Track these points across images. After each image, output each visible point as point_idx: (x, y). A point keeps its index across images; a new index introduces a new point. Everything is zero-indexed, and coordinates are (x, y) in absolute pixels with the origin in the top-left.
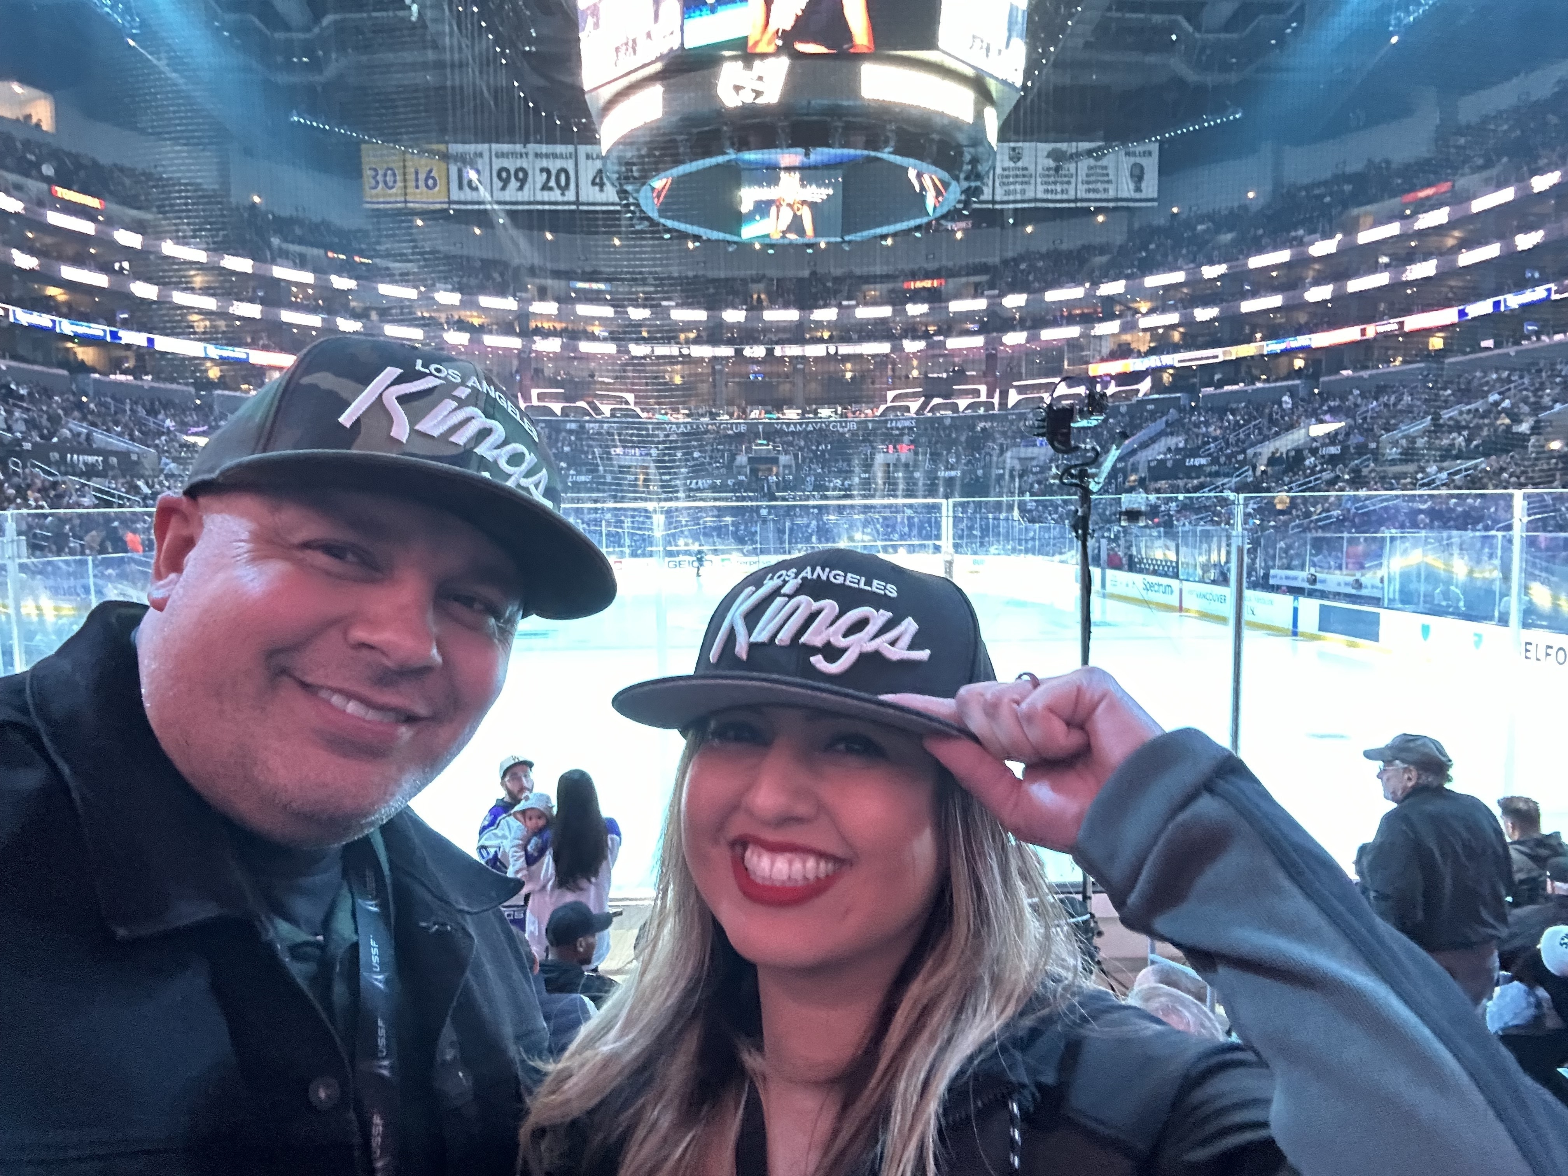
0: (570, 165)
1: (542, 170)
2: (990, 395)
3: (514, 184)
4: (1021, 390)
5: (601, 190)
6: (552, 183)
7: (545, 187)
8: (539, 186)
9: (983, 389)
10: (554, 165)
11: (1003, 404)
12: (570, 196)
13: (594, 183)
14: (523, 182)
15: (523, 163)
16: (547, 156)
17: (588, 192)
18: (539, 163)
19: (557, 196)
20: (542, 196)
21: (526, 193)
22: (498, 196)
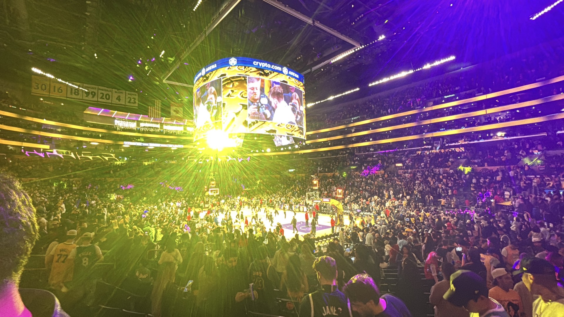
0: (110, 93)
1: (101, 93)
3: (91, 96)
5: (119, 101)
6: (104, 97)
7: (102, 98)
8: (99, 97)
12: (109, 101)
13: (117, 99)
14: (94, 95)
17: (115, 101)
18: (100, 91)
19: (105, 100)
20: (100, 100)
21: (95, 99)
22: (85, 98)
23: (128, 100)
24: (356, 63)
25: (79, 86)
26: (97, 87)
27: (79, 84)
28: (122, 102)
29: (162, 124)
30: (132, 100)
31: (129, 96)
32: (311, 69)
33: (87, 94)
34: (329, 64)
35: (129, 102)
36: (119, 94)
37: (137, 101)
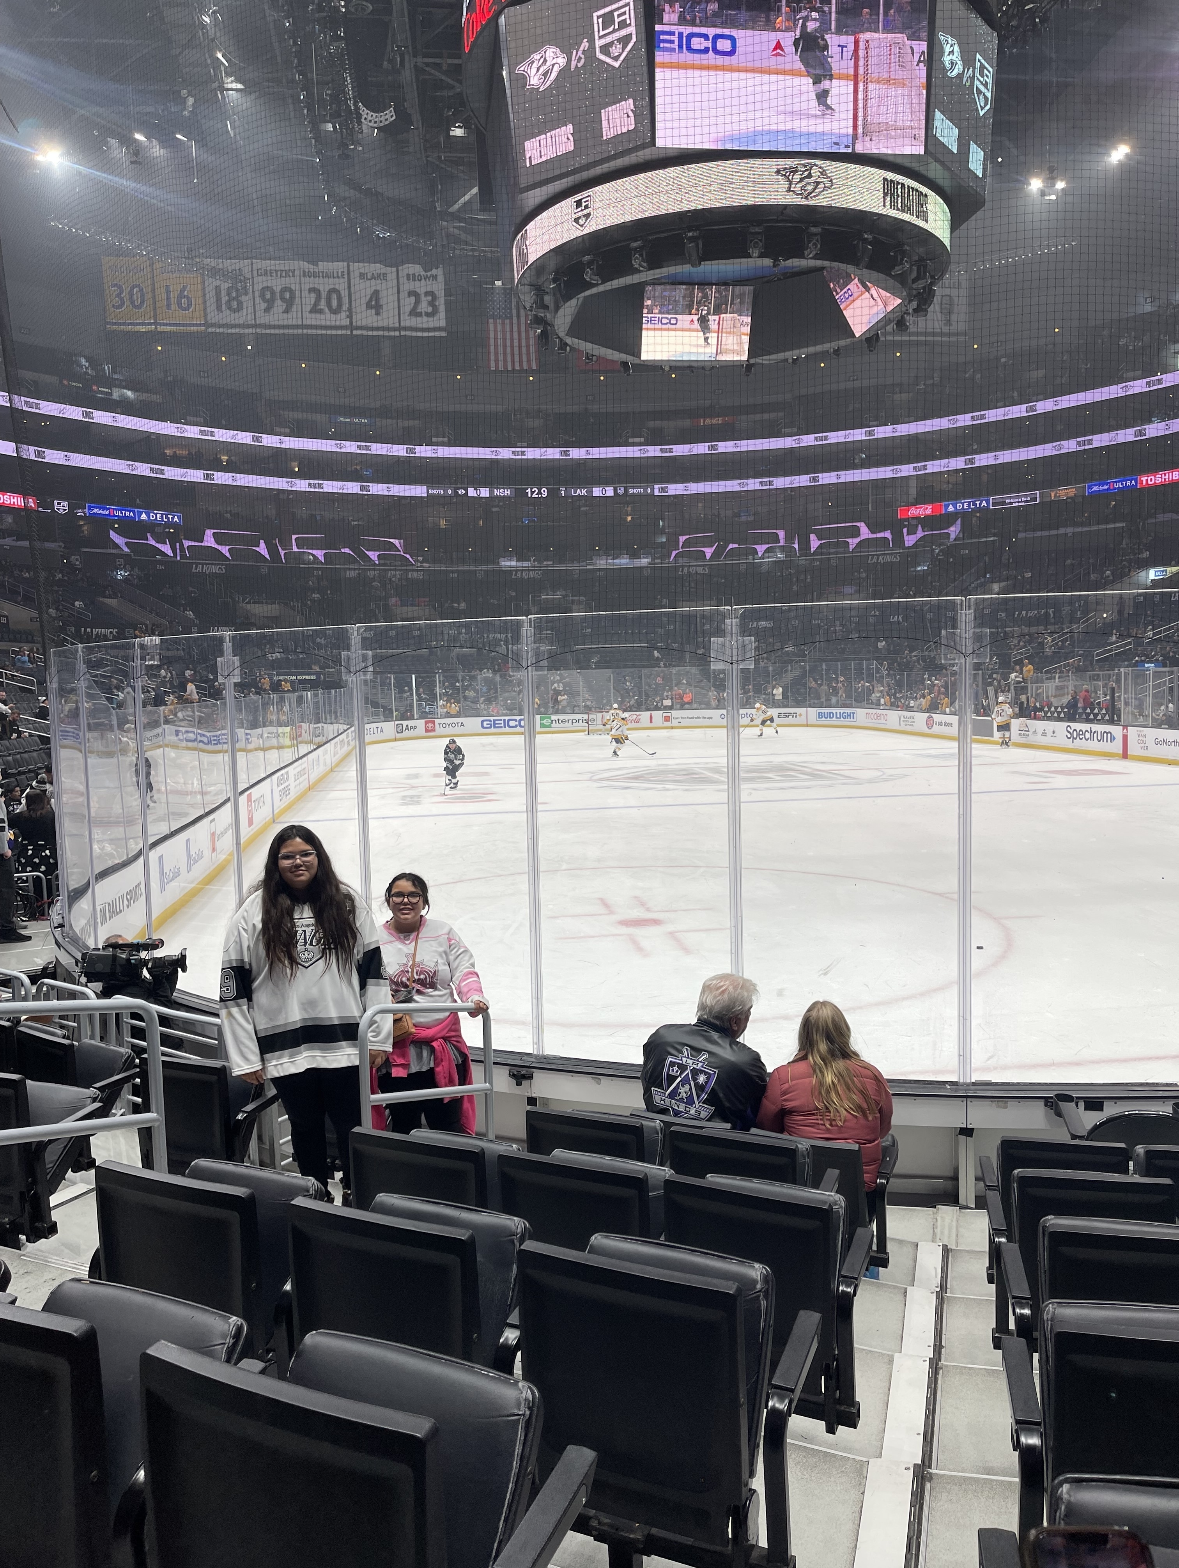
0: (341, 285)
1: (311, 290)
3: (280, 306)
5: (377, 314)
6: (323, 305)
7: (315, 310)
8: (307, 308)
10: (324, 286)
12: (342, 319)
13: (369, 306)
14: (289, 304)
15: (292, 282)
16: (316, 275)
17: (365, 317)
18: (307, 283)
19: (327, 319)
20: (312, 319)
21: (293, 318)
22: (262, 318)
23: (407, 308)
26: (295, 265)
28: (388, 318)
30: (424, 307)
31: (410, 285)
35: (414, 313)
36: (374, 285)
37: (441, 303)
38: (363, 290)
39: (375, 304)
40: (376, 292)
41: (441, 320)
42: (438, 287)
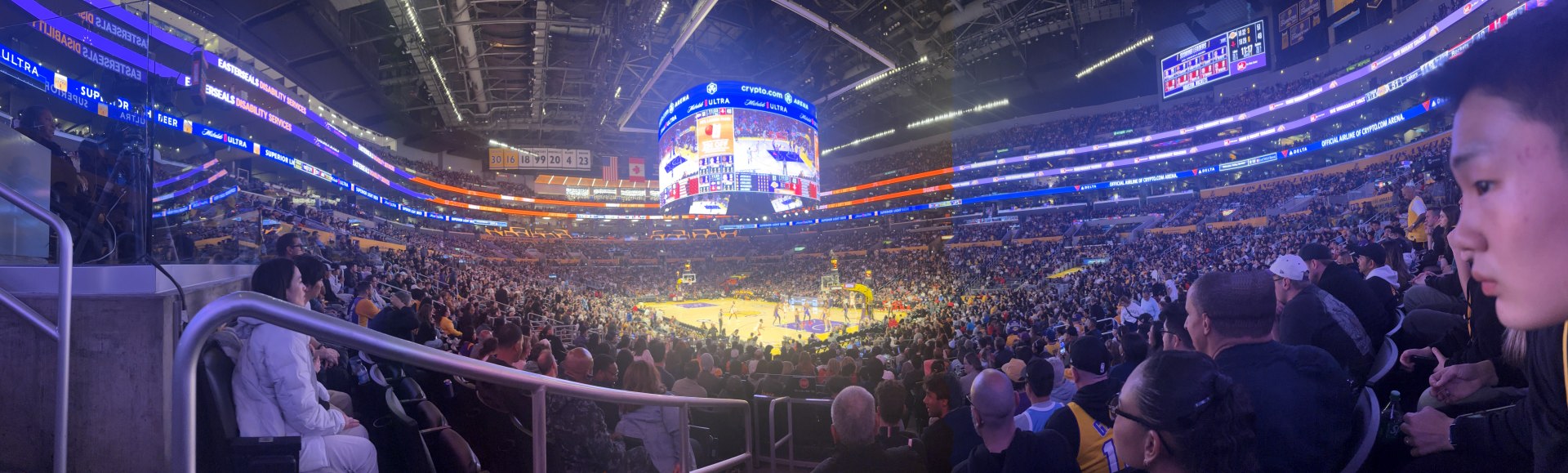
0: (559, 155)
1: (551, 157)
2: (686, 233)
3: (541, 161)
4: (696, 232)
5: (570, 164)
6: (554, 161)
7: (552, 162)
8: (549, 162)
9: (684, 232)
10: (555, 155)
11: (692, 237)
12: (560, 165)
13: (567, 161)
14: (544, 160)
15: (545, 155)
16: (552, 152)
17: (566, 165)
18: (550, 154)
19: (555, 165)
20: (550, 165)
21: (545, 165)
22: (536, 165)
23: (579, 162)
24: (891, 93)
25: (530, 152)
26: (545, 149)
27: (529, 149)
28: (573, 165)
29: (619, 190)
30: (584, 162)
31: (581, 155)
32: (827, 97)
33: (538, 159)
34: (853, 91)
35: (581, 164)
36: (569, 155)
37: (589, 161)
38: (566, 157)
39: (569, 161)
40: (570, 158)
41: (589, 166)
42: (589, 156)
